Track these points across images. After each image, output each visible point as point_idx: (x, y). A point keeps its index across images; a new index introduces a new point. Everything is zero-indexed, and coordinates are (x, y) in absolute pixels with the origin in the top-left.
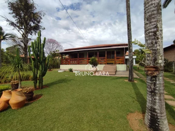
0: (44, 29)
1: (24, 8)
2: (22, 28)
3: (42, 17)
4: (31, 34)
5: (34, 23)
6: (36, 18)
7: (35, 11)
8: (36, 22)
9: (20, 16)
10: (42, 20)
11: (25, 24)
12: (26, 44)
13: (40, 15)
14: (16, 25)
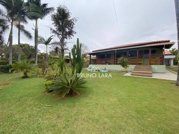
0: (76, 33)
1: (62, 17)
2: (60, 34)
3: (75, 23)
4: (66, 39)
5: (68, 29)
6: (70, 24)
7: (69, 19)
8: (70, 28)
9: (59, 24)
10: (74, 26)
11: (62, 31)
12: (63, 47)
13: (73, 22)
14: (56, 32)
